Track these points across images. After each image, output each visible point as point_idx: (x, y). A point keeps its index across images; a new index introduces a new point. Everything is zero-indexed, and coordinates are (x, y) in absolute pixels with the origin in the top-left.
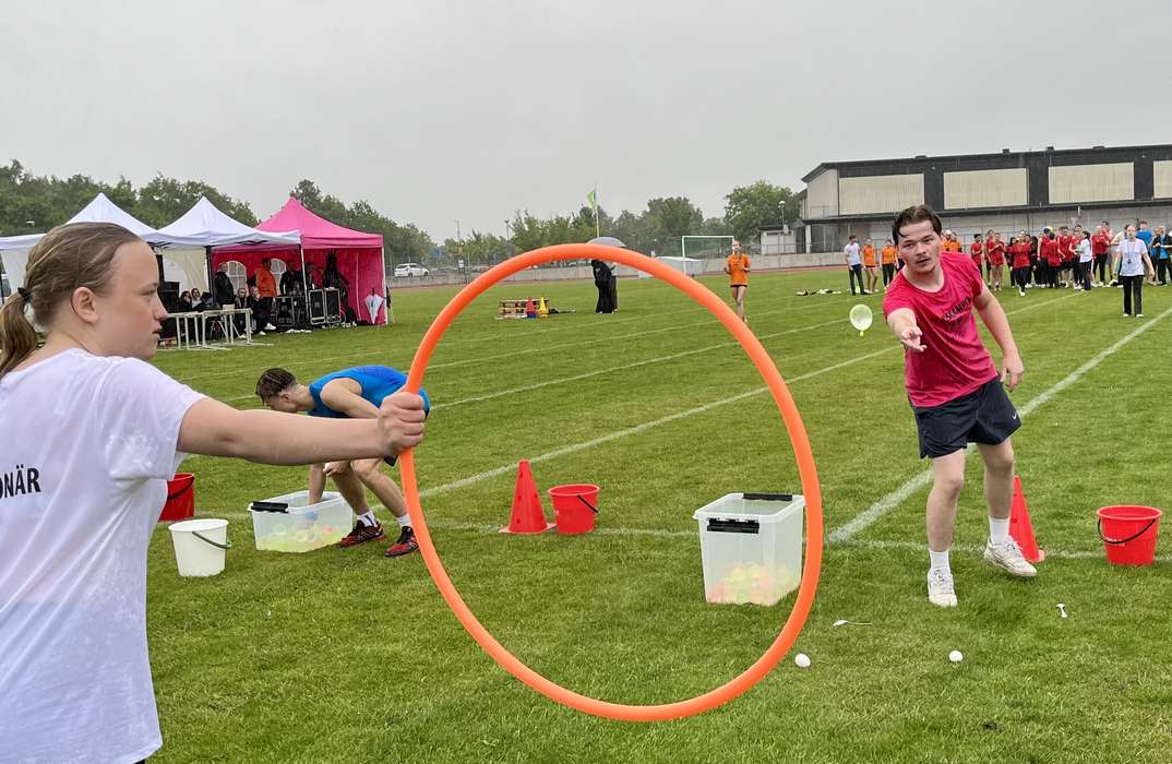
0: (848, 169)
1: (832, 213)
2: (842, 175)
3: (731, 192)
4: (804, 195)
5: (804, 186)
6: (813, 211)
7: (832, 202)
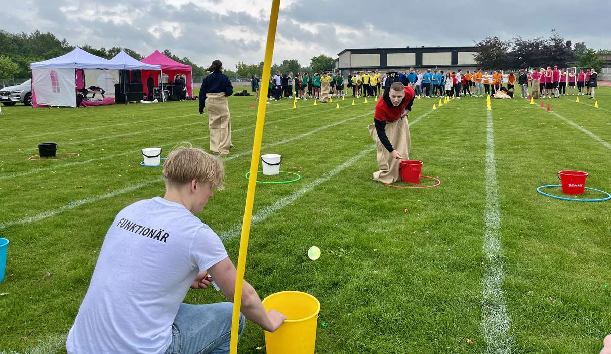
0: (354, 51)
1: (349, 66)
2: (352, 53)
3: (312, 58)
4: (338, 60)
5: (338, 56)
6: (341, 65)
7: (349, 62)
